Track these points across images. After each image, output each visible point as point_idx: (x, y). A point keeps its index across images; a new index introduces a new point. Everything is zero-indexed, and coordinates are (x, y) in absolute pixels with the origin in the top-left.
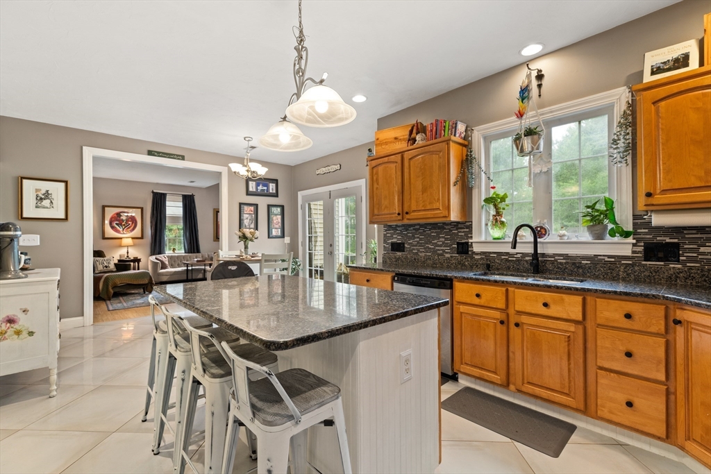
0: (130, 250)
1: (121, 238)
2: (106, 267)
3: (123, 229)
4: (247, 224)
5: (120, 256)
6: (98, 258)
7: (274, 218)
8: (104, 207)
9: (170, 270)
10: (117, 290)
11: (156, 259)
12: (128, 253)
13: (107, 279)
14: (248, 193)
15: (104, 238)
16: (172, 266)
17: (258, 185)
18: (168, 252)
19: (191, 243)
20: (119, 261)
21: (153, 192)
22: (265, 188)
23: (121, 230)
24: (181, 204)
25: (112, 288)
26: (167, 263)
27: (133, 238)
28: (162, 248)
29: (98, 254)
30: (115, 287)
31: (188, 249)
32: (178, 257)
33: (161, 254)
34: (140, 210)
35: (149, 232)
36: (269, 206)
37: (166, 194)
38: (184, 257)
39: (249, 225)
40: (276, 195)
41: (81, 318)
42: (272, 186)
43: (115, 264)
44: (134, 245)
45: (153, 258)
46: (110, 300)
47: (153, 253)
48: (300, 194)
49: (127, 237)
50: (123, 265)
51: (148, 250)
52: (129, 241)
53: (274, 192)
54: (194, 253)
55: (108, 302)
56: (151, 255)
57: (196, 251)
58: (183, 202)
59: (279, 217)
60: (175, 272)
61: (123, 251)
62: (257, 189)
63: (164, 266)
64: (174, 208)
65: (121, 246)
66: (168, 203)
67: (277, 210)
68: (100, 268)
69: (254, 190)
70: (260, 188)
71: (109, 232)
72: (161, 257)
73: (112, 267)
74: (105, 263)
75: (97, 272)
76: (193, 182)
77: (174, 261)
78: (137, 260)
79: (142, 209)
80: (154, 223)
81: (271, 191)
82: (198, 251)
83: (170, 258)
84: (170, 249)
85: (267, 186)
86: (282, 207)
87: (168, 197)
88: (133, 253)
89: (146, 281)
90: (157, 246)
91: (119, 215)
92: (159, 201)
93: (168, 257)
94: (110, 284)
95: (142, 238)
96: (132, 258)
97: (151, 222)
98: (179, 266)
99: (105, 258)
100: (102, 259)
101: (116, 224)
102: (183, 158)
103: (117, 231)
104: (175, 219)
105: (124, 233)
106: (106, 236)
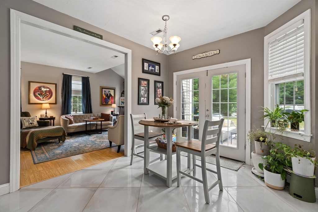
0: (48, 112)
1: (42, 104)
2: (31, 124)
3: (43, 98)
4: (143, 94)
5: (41, 116)
6: (25, 118)
7: (158, 90)
8: (29, 82)
9: (74, 124)
10: (40, 142)
11: (66, 117)
12: (46, 113)
13: (32, 134)
14: (144, 71)
15: (29, 103)
16: (76, 122)
17: (149, 66)
18: (73, 113)
19: (87, 107)
20: (40, 119)
21: (63, 74)
22: (153, 69)
23: (42, 98)
24: (81, 83)
25: (37, 141)
26: (72, 120)
27: (50, 104)
28: (69, 110)
29: (25, 114)
30: (38, 140)
31: (85, 111)
32: (79, 116)
33: (68, 114)
34: (55, 85)
35: (60, 100)
36: (156, 82)
37: (72, 75)
38: (82, 116)
39: (144, 95)
40: (159, 74)
41: (7, 185)
42: (157, 67)
43: (38, 121)
44: (51, 108)
45: (63, 117)
46: (34, 150)
47: (63, 114)
48: (175, 74)
49: (46, 103)
50: (43, 122)
51: (60, 112)
52: (47, 106)
53: (158, 72)
54: (88, 113)
55: (33, 152)
56: (62, 115)
57: (90, 112)
58: (82, 81)
59: (161, 90)
60: (79, 126)
61: (43, 112)
62: (149, 69)
63: (71, 123)
64: (77, 85)
65: (41, 109)
66: (73, 82)
67: (159, 85)
68: (26, 124)
69: (147, 69)
70: (150, 68)
71: (33, 99)
72: (68, 116)
73: (35, 123)
74: (30, 121)
75: (24, 127)
76: (90, 68)
77: (77, 119)
78: (52, 118)
79: (56, 85)
80: (64, 94)
81: (156, 71)
82: (91, 112)
83: (74, 116)
84: (74, 111)
85: (154, 67)
86: (162, 83)
87: (73, 78)
88: (50, 114)
89: (61, 134)
90: (65, 109)
91: (40, 88)
92: (67, 80)
93: (73, 116)
94: (35, 138)
95: (56, 103)
96: (49, 117)
97: (62, 94)
98: (80, 122)
99: (30, 118)
100: (28, 118)
101: (38, 94)
102: (101, 37)
103: (39, 99)
104: (77, 92)
105: (43, 100)
106: (31, 102)
